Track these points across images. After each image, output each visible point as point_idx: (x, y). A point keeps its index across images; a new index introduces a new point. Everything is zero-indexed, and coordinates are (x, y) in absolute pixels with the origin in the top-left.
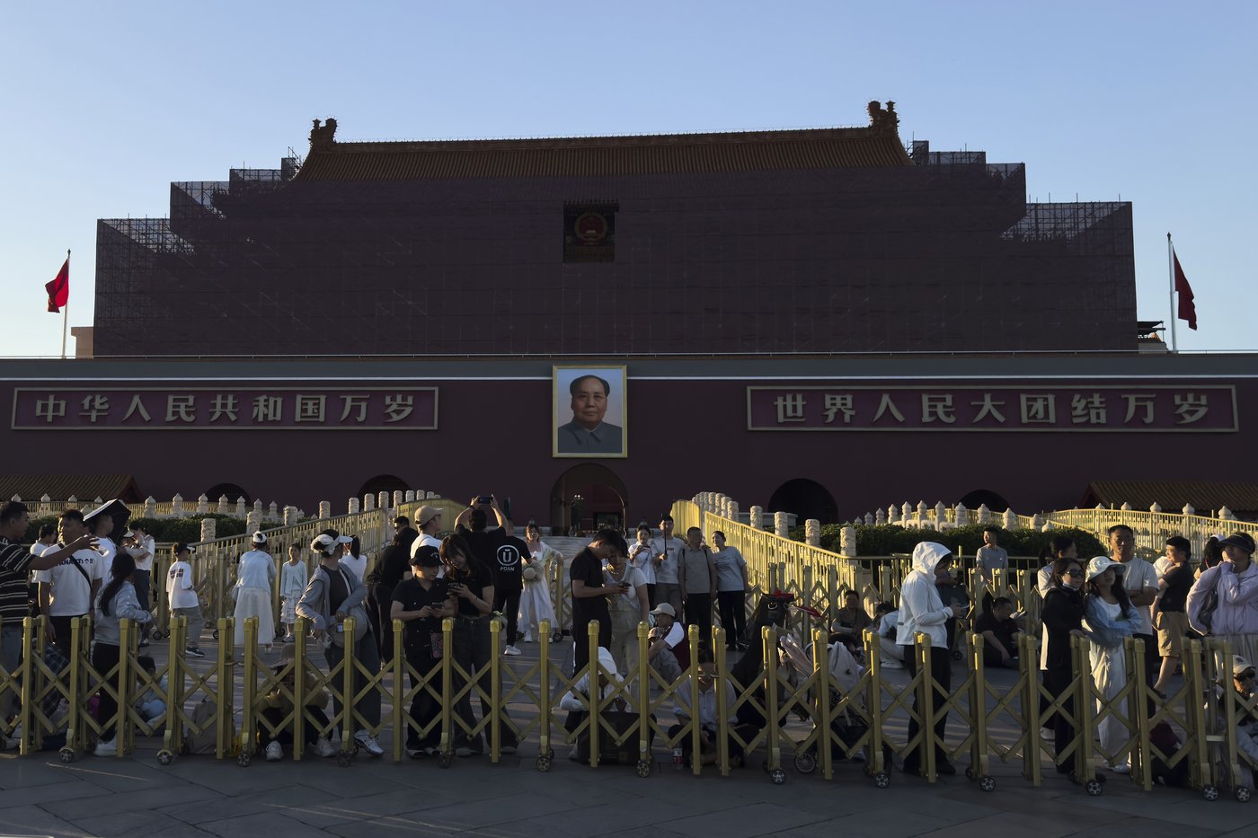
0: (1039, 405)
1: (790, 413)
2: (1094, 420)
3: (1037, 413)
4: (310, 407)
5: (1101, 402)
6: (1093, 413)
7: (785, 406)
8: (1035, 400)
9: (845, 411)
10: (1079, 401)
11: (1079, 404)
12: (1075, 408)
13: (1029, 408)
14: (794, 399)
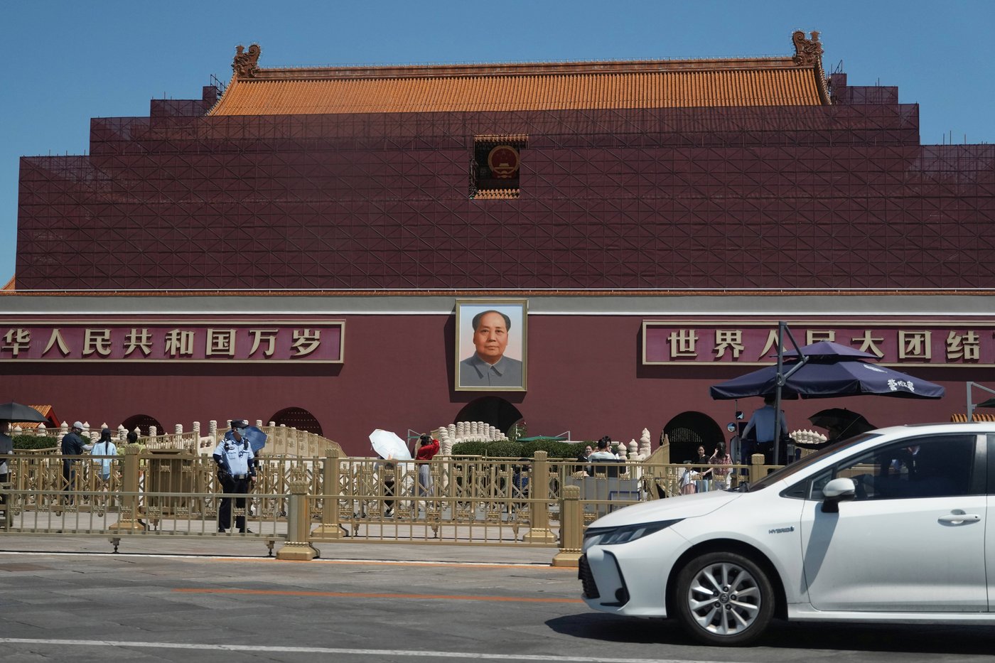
0: (916, 342)
1: (683, 348)
2: (968, 356)
3: (914, 348)
4: (221, 340)
5: (975, 339)
6: (967, 349)
7: (678, 342)
8: (913, 336)
9: (734, 346)
10: (954, 338)
11: (954, 340)
12: (951, 344)
13: (907, 343)
14: (688, 334)
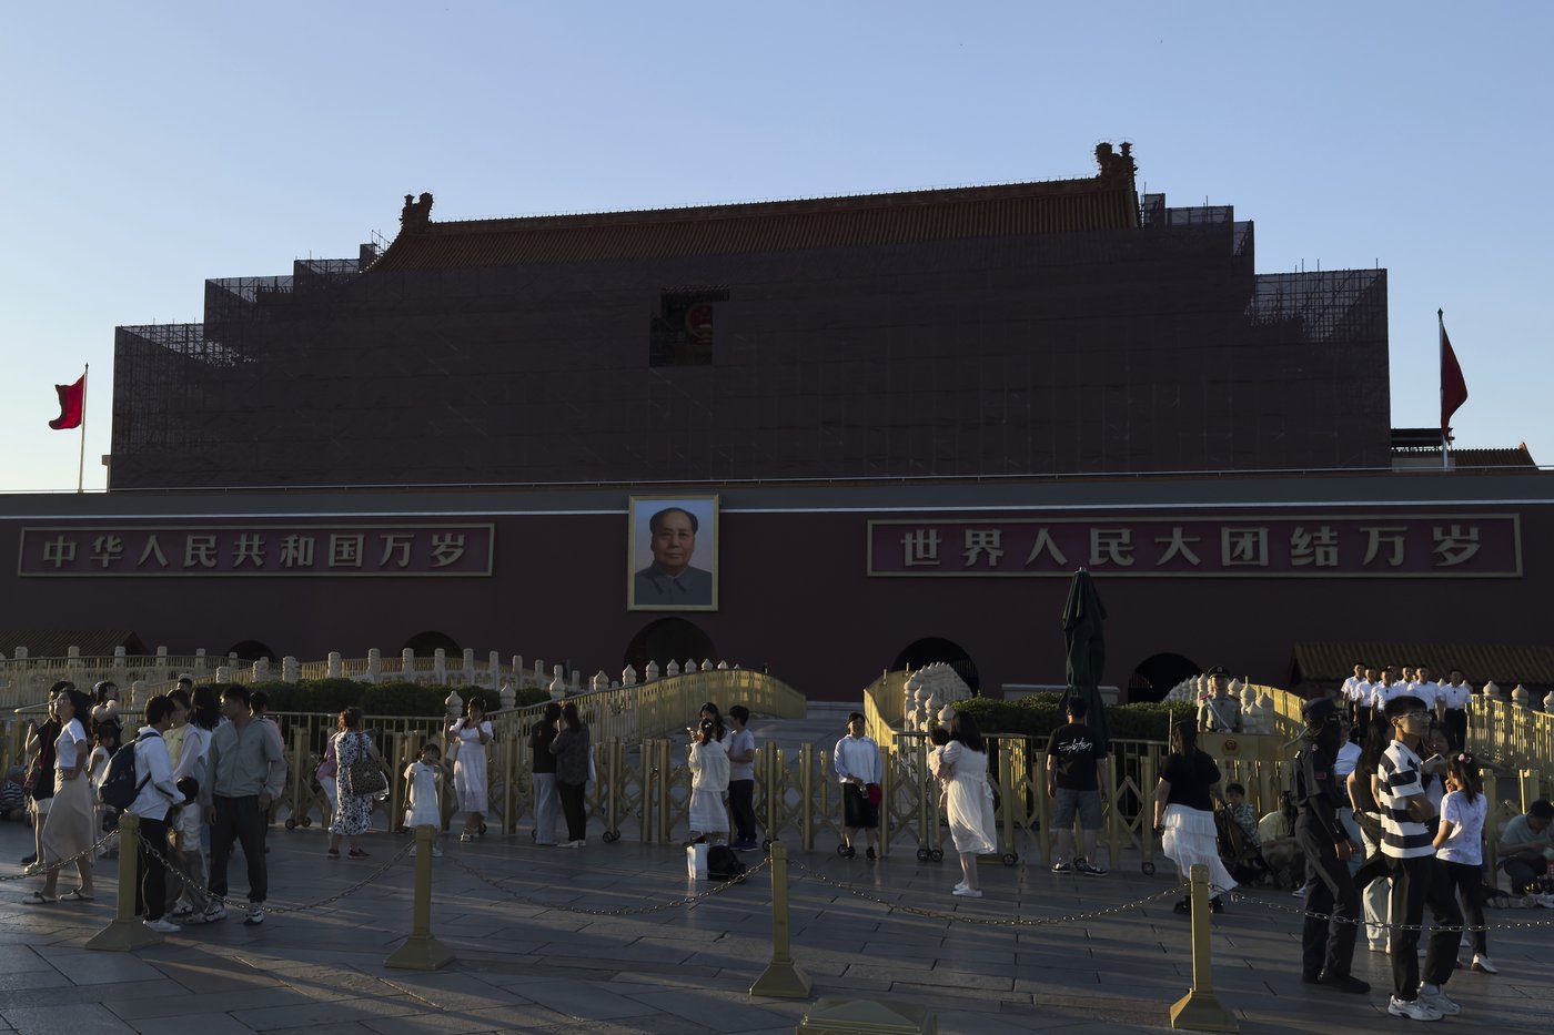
0: (1246, 543)
1: (920, 554)
2: (1320, 561)
3: (1243, 552)
4: (346, 549)
5: (1332, 538)
6: (1320, 552)
7: (914, 545)
8: (1241, 535)
9: (989, 550)
10: (1301, 536)
11: (1301, 541)
12: (1296, 546)
13: (1233, 546)
14: (926, 536)
